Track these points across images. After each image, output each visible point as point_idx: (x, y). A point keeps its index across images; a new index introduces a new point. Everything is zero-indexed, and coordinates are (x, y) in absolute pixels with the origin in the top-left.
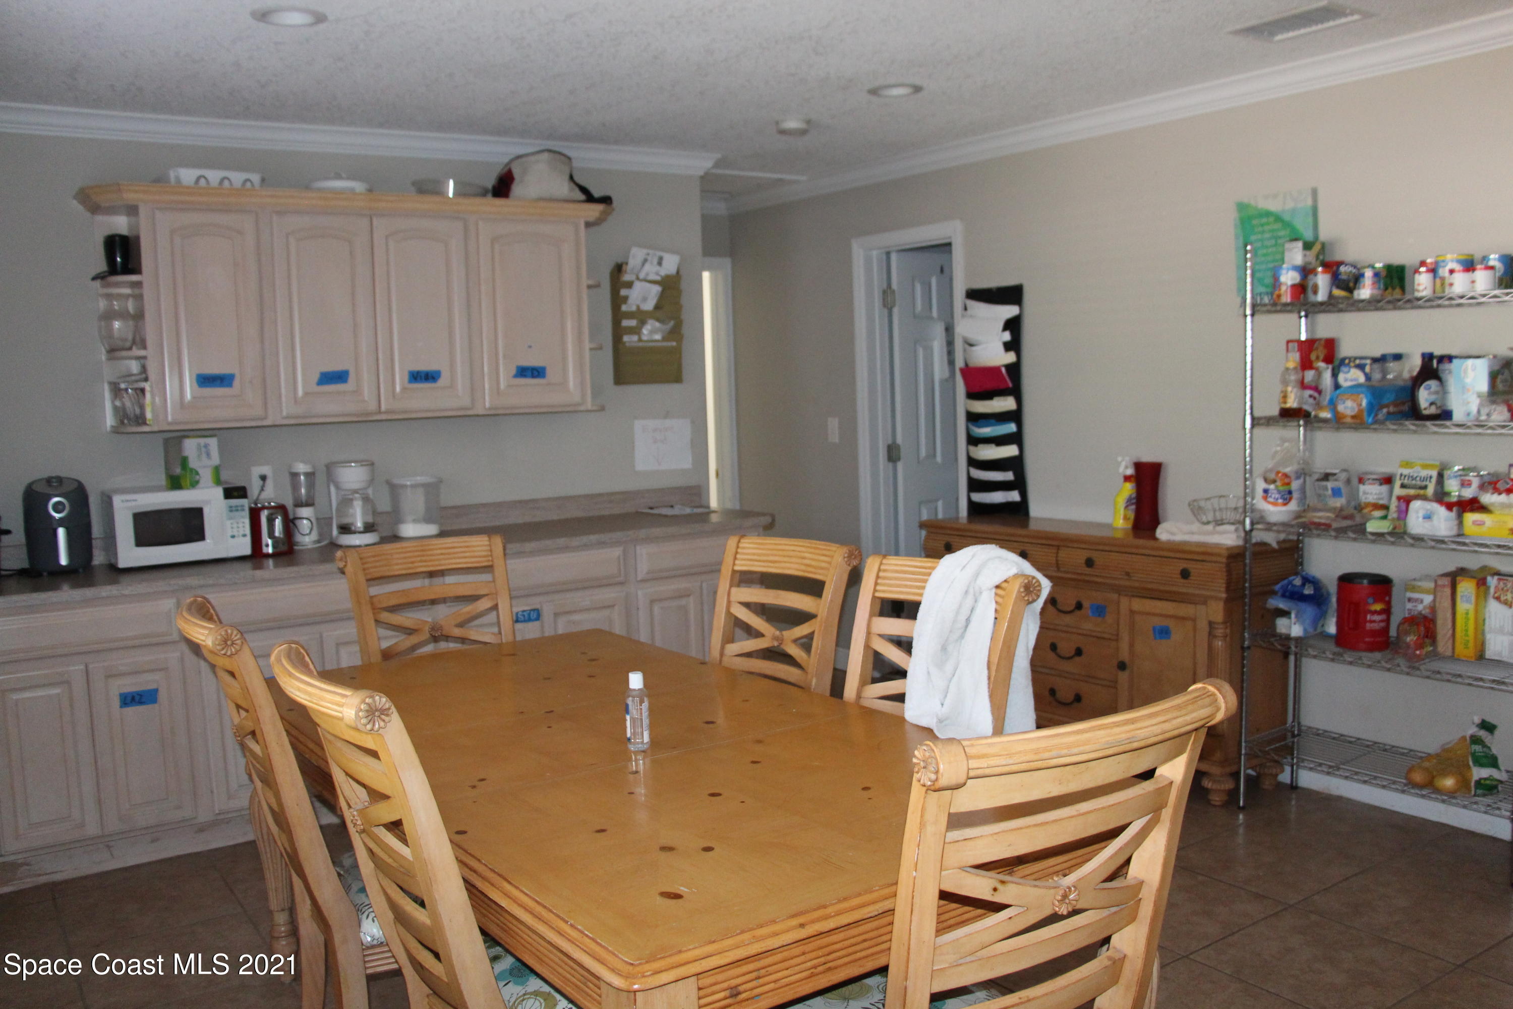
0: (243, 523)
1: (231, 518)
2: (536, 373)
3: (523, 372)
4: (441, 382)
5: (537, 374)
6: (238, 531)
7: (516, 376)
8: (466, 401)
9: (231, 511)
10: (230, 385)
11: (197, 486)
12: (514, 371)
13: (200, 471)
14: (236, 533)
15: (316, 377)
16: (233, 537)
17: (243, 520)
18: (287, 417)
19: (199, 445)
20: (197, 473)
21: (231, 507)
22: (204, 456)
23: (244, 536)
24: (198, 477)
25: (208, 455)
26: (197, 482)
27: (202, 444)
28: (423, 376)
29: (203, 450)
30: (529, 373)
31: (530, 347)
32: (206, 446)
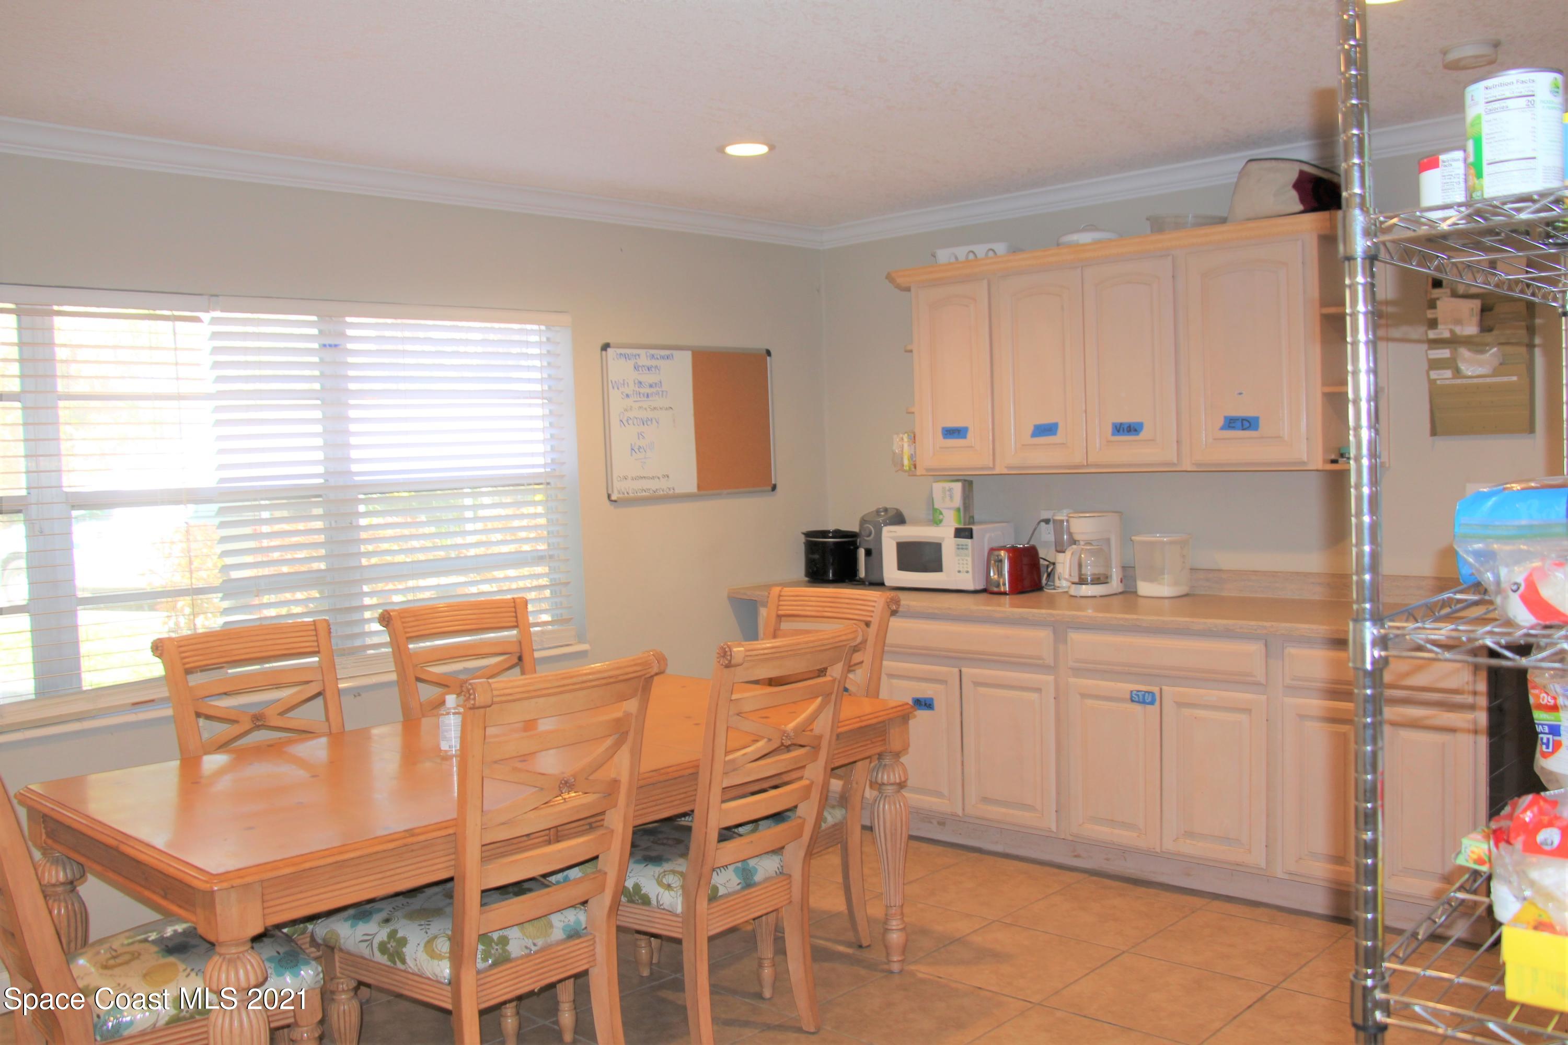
0: (967, 560)
1: (958, 555)
2: (1246, 424)
3: (1232, 423)
4: (1143, 435)
5: (1248, 425)
6: (963, 567)
7: (1222, 428)
8: (1171, 455)
9: (958, 549)
10: (965, 437)
11: (941, 525)
12: (1221, 422)
13: (944, 512)
14: (961, 570)
15: (1030, 429)
16: (959, 572)
17: (966, 558)
18: (1008, 468)
19: (944, 488)
20: (941, 513)
21: (958, 545)
22: (948, 498)
23: (967, 572)
24: (941, 517)
25: (951, 497)
26: (941, 521)
27: (947, 488)
28: (1125, 427)
29: (948, 493)
30: (1239, 424)
31: (1240, 394)
32: (950, 490)
